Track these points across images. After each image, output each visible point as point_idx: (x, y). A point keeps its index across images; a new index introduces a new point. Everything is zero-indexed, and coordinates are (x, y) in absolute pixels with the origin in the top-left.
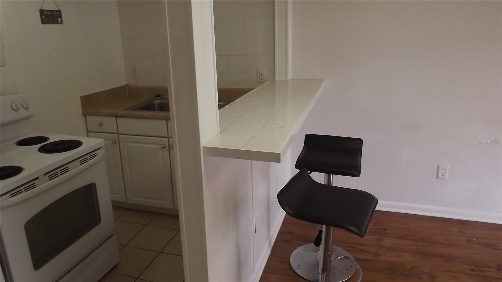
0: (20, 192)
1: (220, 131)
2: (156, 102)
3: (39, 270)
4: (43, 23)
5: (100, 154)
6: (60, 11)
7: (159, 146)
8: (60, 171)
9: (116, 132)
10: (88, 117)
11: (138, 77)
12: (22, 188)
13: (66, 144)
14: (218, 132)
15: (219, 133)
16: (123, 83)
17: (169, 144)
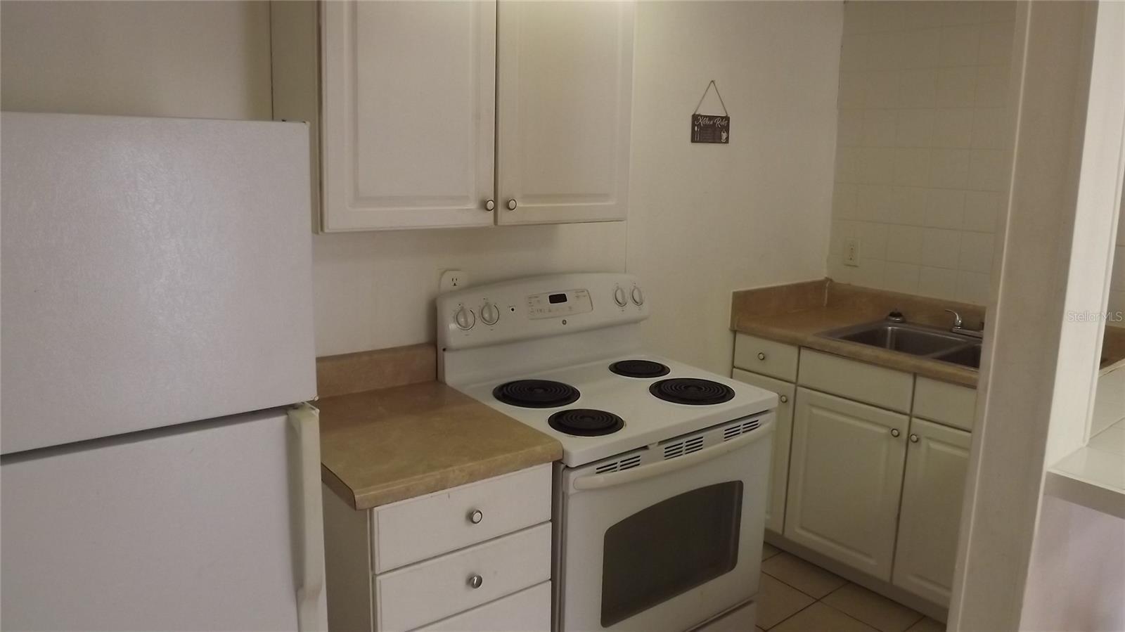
0: (611, 468)
1: (1091, 439)
2: (890, 328)
3: (610, 627)
4: (693, 141)
5: (766, 423)
6: (727, 119)
7: (884, 431)
8: (687, 442)
9: (794, 379)
10: (740, 337)
11: (856, 266)
12: (618, 460)
13: (704, 388)
14: (1084, 441)
15: (1088, 446)
16: (821, 276)
17: (909, 433)
